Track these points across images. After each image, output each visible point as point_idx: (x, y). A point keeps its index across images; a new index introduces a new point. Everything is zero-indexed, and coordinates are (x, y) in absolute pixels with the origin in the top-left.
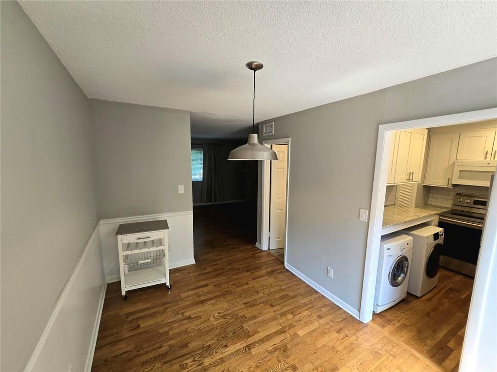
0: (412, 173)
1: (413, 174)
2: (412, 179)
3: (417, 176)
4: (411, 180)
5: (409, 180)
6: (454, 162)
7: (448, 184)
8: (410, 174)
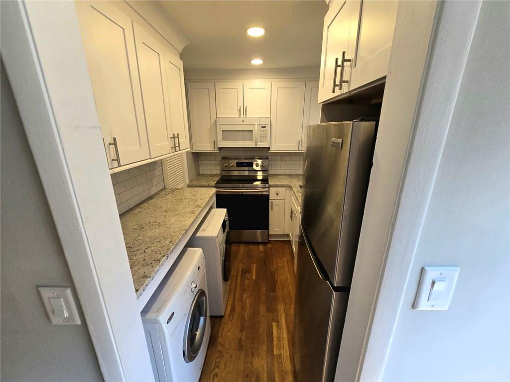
0: (176, 136)
1: (178, 137)
2: (179, 147)
3: (184, 140)
4: (178, 149)
5: (175, 147)
6: (216, 121)
7: (215, 148)
8: (174, 137)
